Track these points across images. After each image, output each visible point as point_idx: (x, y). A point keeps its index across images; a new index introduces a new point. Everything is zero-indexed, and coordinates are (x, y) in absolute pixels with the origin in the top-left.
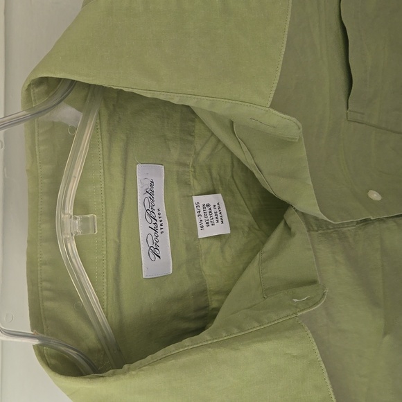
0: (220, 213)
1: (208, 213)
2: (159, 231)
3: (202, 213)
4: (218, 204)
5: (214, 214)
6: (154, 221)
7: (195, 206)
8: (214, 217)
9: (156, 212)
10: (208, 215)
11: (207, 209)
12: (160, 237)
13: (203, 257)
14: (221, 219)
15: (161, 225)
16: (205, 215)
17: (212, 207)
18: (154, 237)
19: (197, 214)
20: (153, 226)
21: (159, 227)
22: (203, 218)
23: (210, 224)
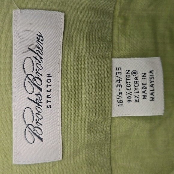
0: (152, 86)
1: (132, 84)
2: (44, 104)
3: (123, 83)
4: (151, 72)
5: (141, 86)
6: (37, 91)
7: (114, 71)
8: (140, 90)
9: (44, 78)
10: (132, 87)
11: (132, 77)
12: (45, 112)
13: (118, 141)
14: (152, 94)
15: (48, 97)
16: (128, 86)
17: (140, 76)
18: (35, 112)
19: (115, 84)
20: (34, 97)
21: (44, 100)
22: (123, 90)
23: (133, 99)
